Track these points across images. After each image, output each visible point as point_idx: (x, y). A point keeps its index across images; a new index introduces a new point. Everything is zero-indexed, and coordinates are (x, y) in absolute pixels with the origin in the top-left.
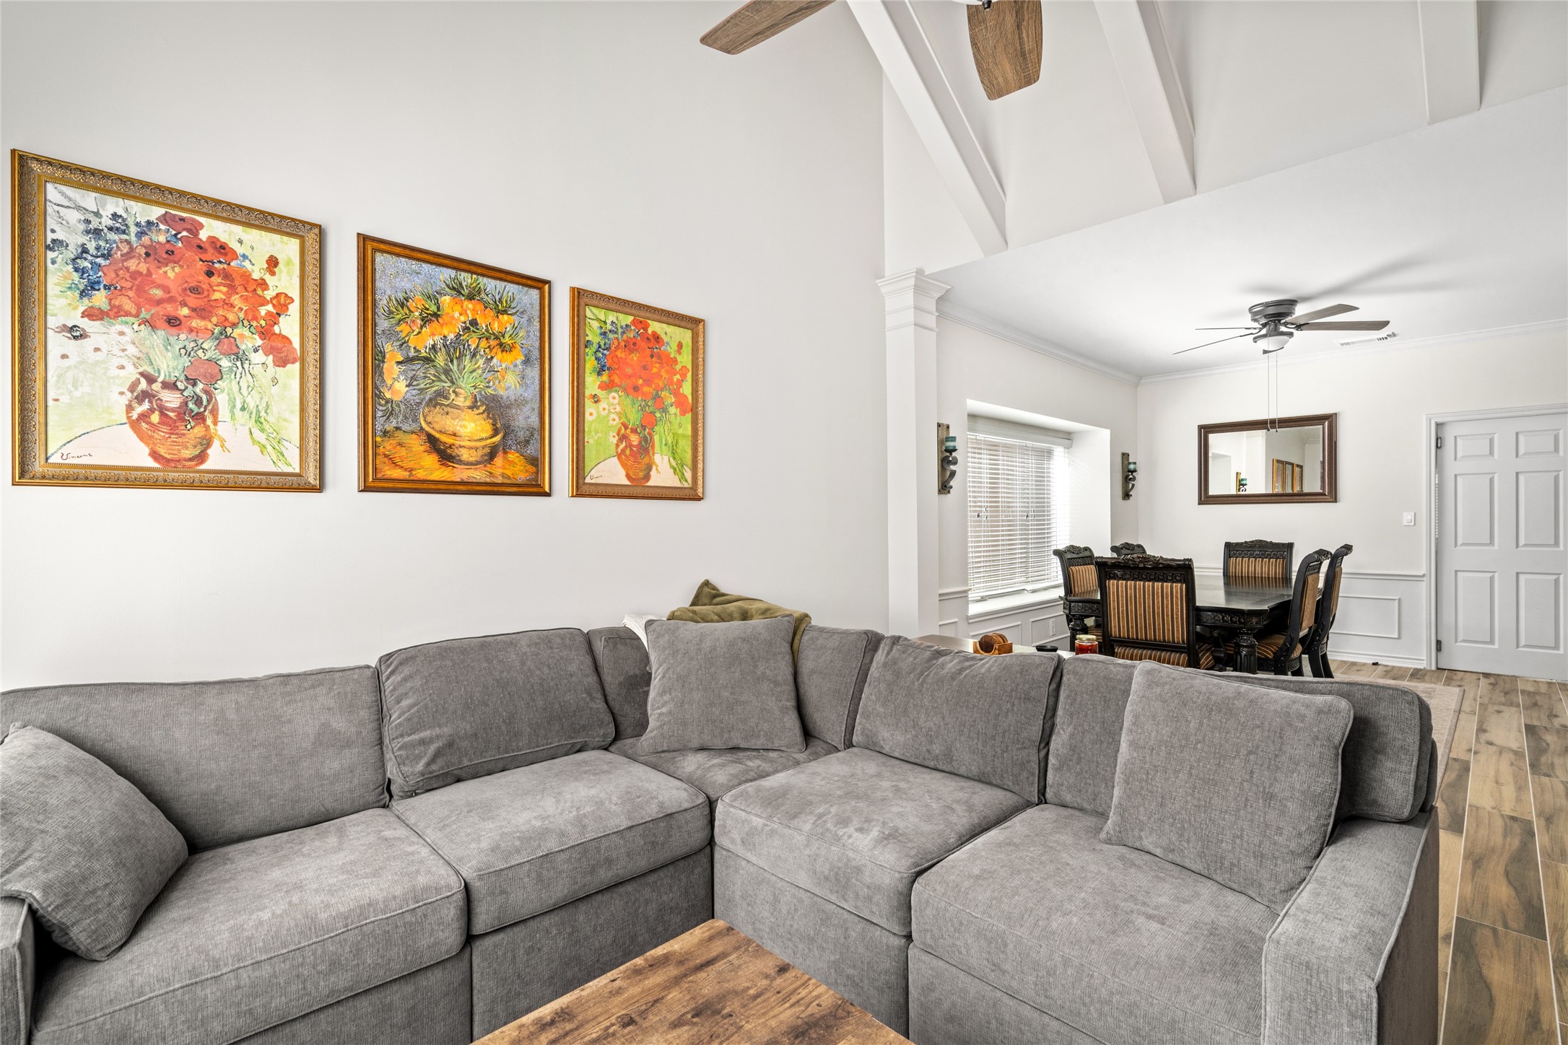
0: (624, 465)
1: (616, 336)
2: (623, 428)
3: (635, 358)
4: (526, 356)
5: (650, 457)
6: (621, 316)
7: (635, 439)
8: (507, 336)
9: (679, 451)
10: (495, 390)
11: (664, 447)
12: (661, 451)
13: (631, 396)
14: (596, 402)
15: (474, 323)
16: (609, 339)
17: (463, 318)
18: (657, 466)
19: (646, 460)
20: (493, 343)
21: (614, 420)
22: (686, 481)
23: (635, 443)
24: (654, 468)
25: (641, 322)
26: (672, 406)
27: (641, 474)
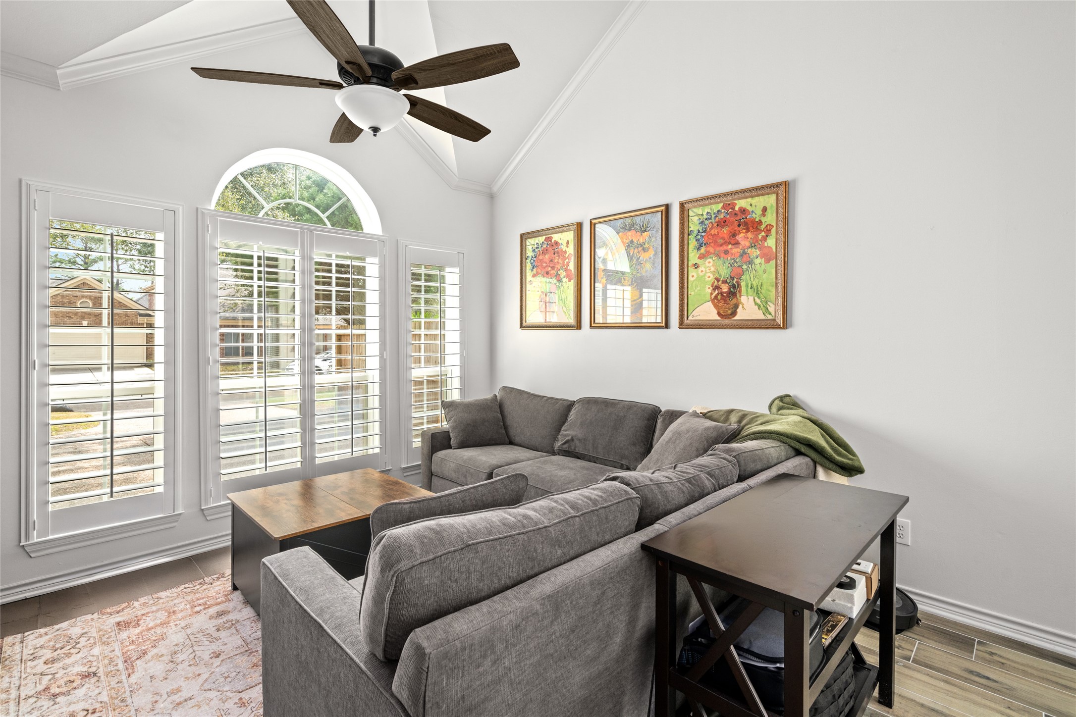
0: (716, 306)
1: (711, 221)
2: (716, 281)
3: (725, 232)
4: (655, 251)
5: (737, 299)
6: (714, 206)
7: (725, 288)
8: (646, 243)
9: (763, 291)
10: (641, 274)
11: (749, 290)
12: (747, 293)
13: (722, 259)
14: (696, 268)
15: (632, 242)
16: (705, 225)
17: (627, 241)
18: (743, 305)
19: (734, 301)
20: (640, 249)
21: (709, 277)
22: (770, 314)
23: (725, 290)
24: (740, 306)
25: (729, 204)
26: (757, 257)
27: (729, 312)
